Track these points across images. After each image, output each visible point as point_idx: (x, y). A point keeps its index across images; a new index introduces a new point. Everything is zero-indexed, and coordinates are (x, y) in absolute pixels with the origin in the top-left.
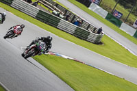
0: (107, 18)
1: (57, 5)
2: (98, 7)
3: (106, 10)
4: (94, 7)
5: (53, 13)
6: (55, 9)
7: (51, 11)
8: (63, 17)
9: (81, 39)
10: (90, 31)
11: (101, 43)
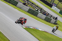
0: (60, 13)
1: (37, 6)
2: (56, 8)
3: (59, 9)
4: (54, 8)
5: (35, 10)
6: (36, 8)
7: (35, 9)
8: (40, 12)
9: (48, 22)
10: (52, 18)
11: (57, 24)
